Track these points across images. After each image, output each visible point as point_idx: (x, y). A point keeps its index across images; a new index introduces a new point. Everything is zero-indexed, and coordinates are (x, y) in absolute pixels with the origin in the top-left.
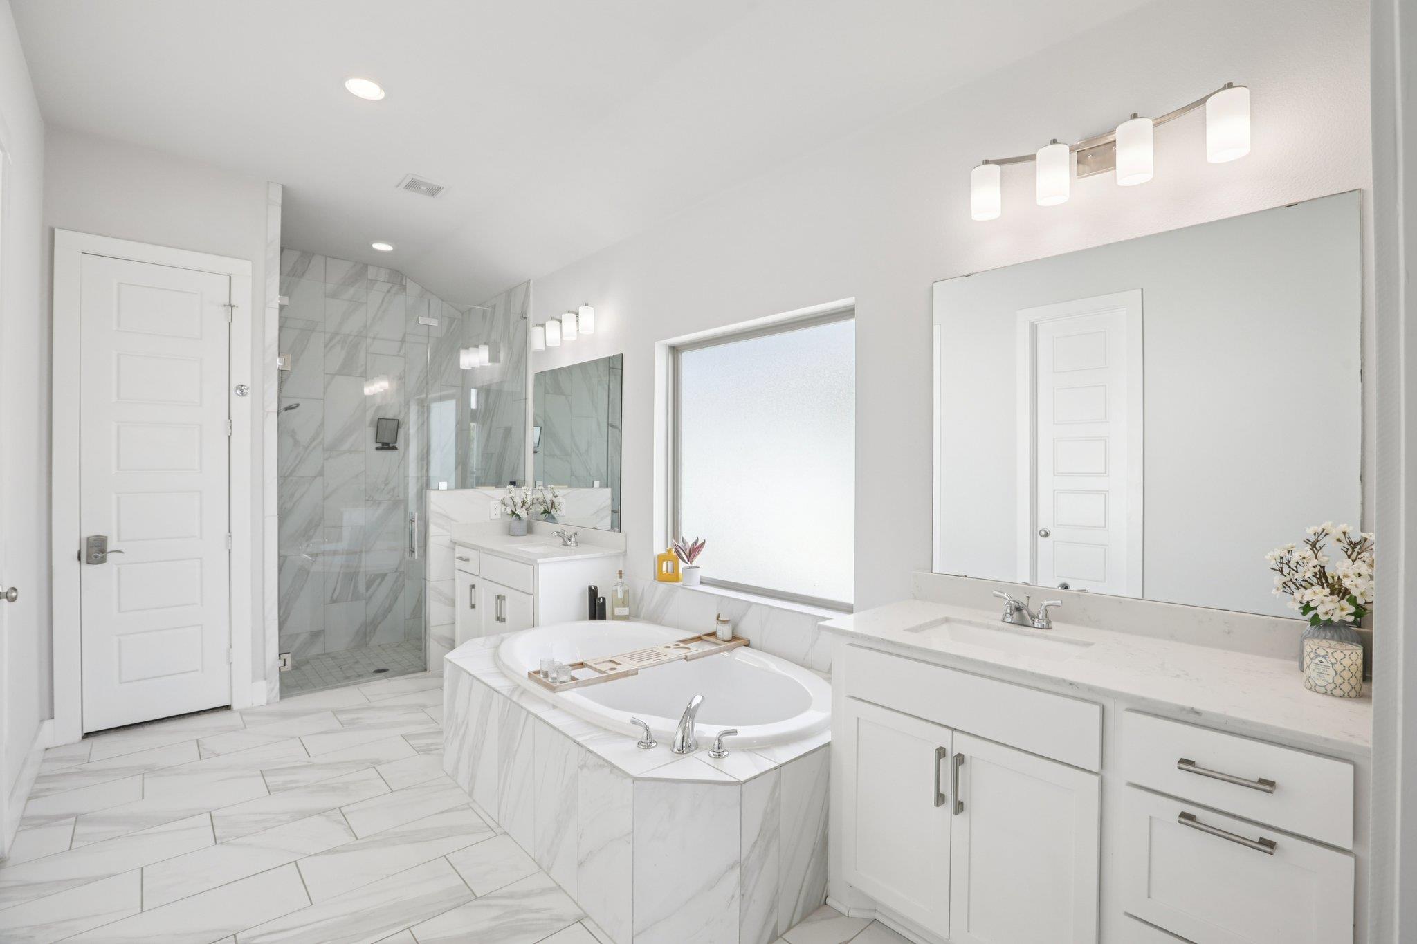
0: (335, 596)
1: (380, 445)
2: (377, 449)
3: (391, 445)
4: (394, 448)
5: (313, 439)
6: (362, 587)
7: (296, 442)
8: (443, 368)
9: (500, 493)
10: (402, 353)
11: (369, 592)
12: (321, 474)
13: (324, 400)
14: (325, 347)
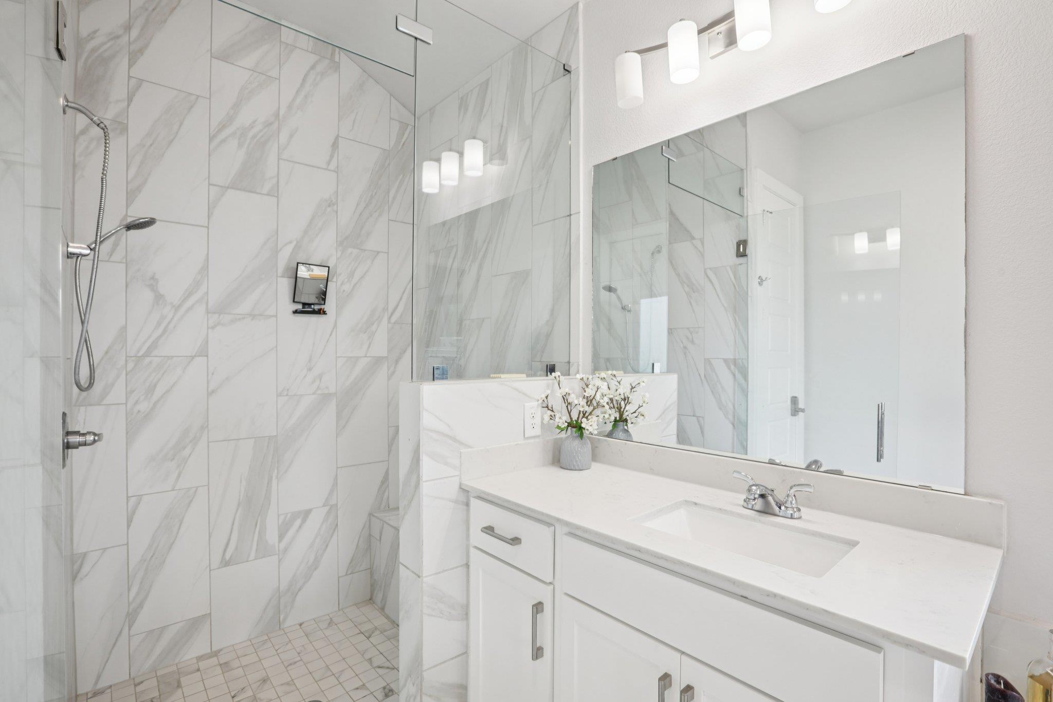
0: (227, 557)
1: (300, 307)
2: (296, 312)
3: (316, 307)
4: (321, 312)
5: (188, 294)
6: (272, 536)
7: (159, 298)
8: (392, 194)
9: (540, 386)
10: (333, 166)
11: (283, 544)
12: (203, 352)
13: (208, 228)
14: (211, 139)
